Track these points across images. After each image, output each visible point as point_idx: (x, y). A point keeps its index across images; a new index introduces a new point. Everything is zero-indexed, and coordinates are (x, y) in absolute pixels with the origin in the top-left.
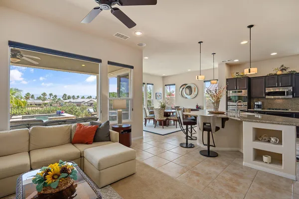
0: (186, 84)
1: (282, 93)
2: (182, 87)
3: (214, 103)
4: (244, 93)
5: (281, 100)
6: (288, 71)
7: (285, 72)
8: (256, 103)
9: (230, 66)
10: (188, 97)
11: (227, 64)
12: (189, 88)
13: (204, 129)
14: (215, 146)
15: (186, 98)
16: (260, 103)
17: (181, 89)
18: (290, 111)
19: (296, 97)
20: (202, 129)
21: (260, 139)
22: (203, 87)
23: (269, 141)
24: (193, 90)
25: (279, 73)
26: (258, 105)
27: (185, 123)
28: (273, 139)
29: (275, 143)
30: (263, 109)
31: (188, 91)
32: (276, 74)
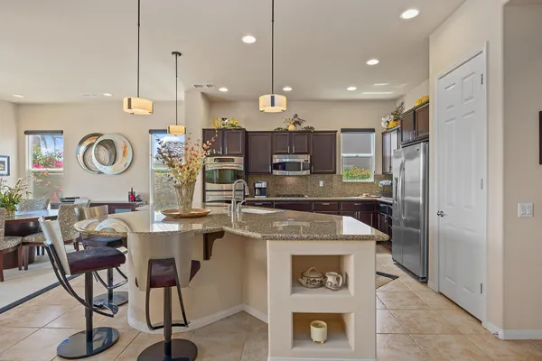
0: (99, 135)
1: (296, 166)
2: (87, 143)
3: (179, 187)
4: (237, 163)
5: (294, 178)
6: (304, 125)
7: (299, 128)
8: (257, 185)
9: (212, 101)
10: (108, 170)
11: (204, 95)
12: (109, 144)
13: (152, 283)
14: (186, 324)
15: (100, 173)
16: (263, 185)
17: (83, 148)
18: (307, 198)
19: (314, 173)
20: (144, 282)
21: (304, 282)
22: (148, 147)
23: (322, 284)
24: (120, 152)
25: (292, 128)
26: (260, 188)
27: (77, 268)
28: (330, 279)
29: (337, 288)
30: (267, 196)
31: (104, 153)
32: (287, 130)
